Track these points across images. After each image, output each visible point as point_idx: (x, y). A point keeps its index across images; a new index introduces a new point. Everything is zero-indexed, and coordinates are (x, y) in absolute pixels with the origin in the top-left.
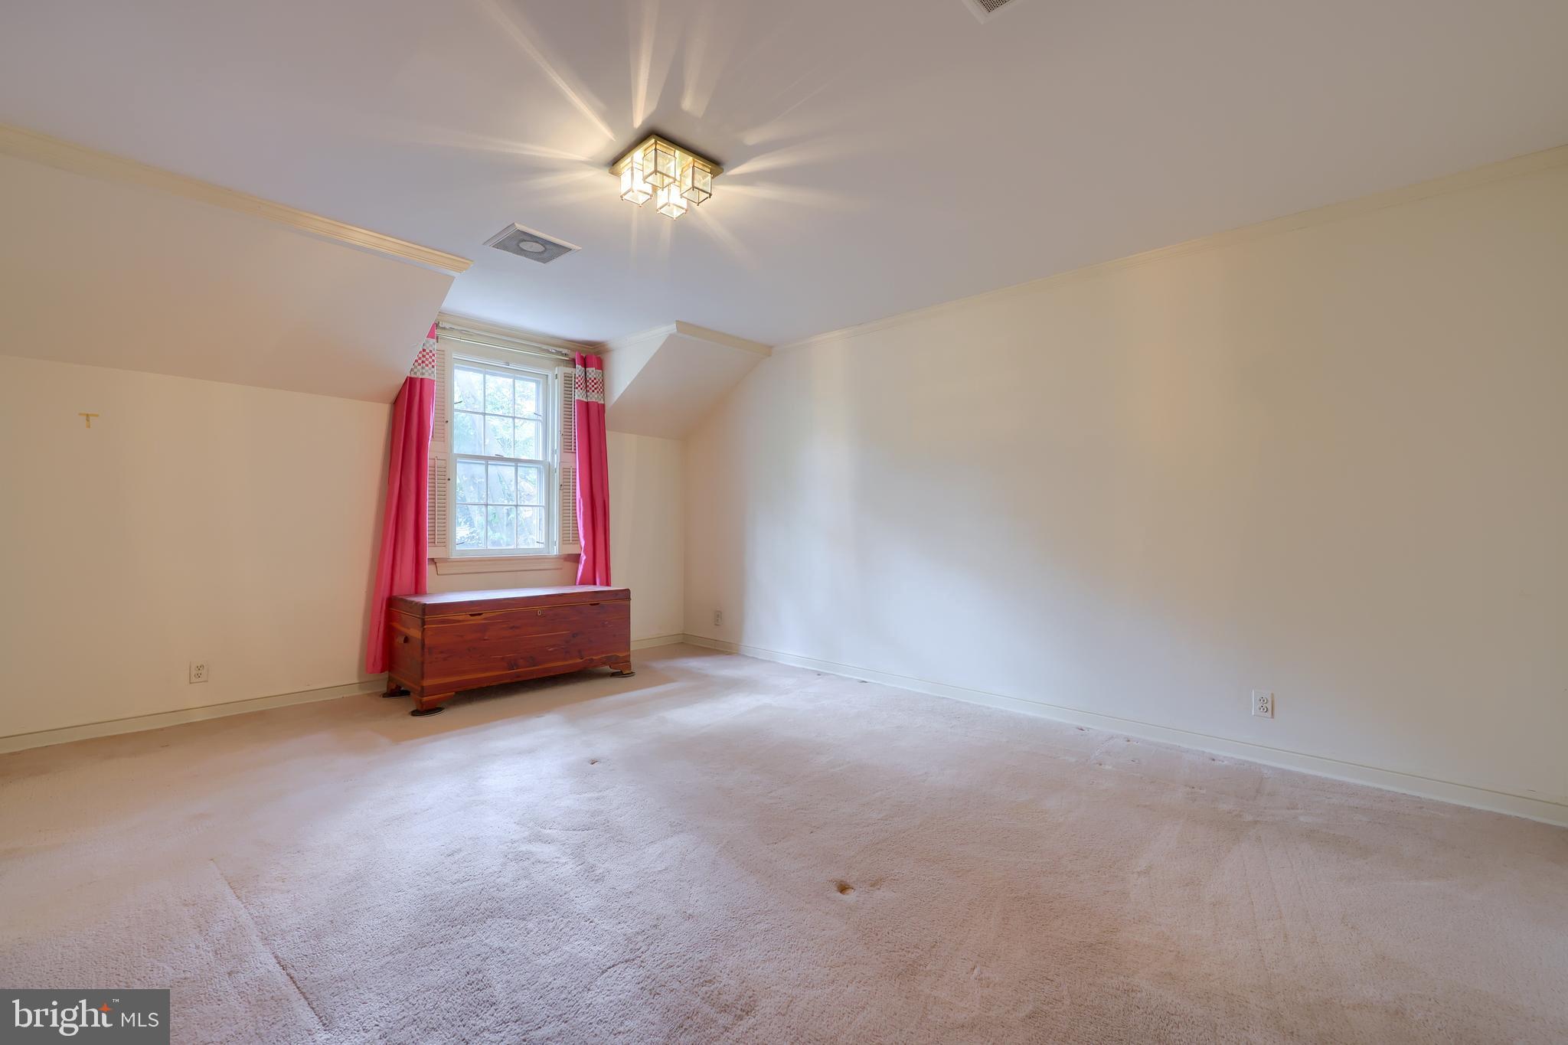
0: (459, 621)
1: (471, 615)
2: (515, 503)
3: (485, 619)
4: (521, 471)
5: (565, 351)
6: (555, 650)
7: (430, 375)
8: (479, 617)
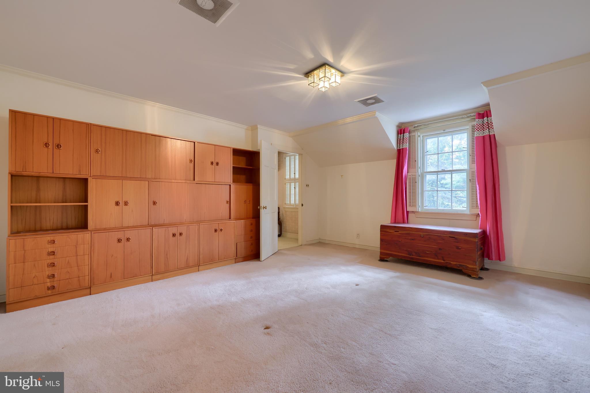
0: (391, 233)
1: (395, 231)
2: (451, 190)
3: (400, 234)
4: (454, 175)
5: (472, 115)
6: (430, 253)
7: (405, 146)
8: (397, 232)
